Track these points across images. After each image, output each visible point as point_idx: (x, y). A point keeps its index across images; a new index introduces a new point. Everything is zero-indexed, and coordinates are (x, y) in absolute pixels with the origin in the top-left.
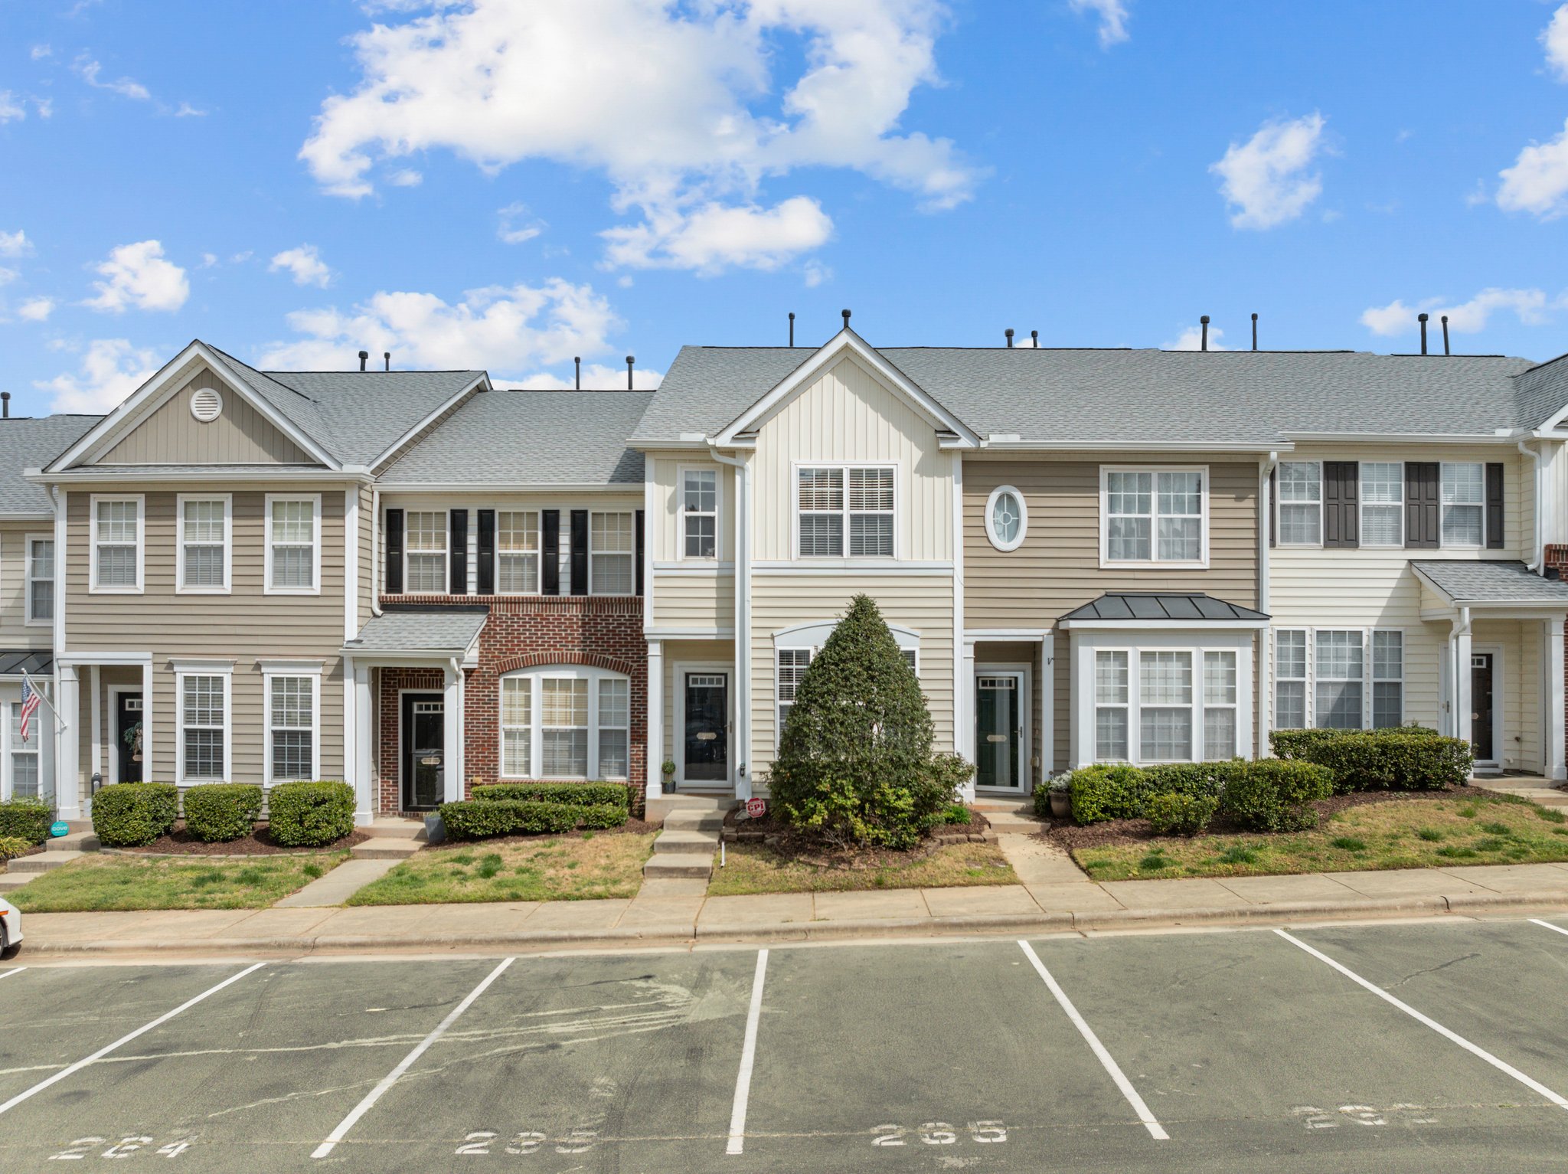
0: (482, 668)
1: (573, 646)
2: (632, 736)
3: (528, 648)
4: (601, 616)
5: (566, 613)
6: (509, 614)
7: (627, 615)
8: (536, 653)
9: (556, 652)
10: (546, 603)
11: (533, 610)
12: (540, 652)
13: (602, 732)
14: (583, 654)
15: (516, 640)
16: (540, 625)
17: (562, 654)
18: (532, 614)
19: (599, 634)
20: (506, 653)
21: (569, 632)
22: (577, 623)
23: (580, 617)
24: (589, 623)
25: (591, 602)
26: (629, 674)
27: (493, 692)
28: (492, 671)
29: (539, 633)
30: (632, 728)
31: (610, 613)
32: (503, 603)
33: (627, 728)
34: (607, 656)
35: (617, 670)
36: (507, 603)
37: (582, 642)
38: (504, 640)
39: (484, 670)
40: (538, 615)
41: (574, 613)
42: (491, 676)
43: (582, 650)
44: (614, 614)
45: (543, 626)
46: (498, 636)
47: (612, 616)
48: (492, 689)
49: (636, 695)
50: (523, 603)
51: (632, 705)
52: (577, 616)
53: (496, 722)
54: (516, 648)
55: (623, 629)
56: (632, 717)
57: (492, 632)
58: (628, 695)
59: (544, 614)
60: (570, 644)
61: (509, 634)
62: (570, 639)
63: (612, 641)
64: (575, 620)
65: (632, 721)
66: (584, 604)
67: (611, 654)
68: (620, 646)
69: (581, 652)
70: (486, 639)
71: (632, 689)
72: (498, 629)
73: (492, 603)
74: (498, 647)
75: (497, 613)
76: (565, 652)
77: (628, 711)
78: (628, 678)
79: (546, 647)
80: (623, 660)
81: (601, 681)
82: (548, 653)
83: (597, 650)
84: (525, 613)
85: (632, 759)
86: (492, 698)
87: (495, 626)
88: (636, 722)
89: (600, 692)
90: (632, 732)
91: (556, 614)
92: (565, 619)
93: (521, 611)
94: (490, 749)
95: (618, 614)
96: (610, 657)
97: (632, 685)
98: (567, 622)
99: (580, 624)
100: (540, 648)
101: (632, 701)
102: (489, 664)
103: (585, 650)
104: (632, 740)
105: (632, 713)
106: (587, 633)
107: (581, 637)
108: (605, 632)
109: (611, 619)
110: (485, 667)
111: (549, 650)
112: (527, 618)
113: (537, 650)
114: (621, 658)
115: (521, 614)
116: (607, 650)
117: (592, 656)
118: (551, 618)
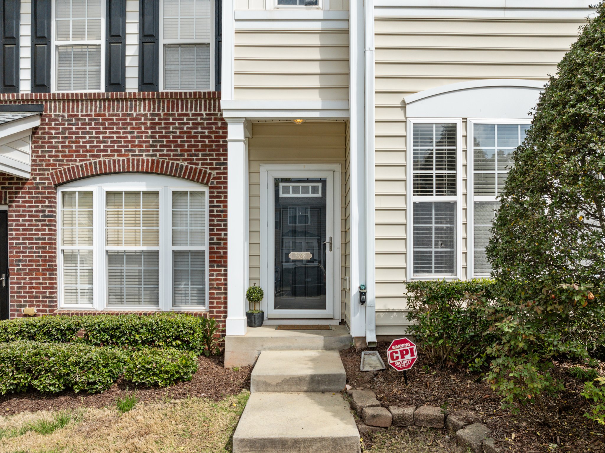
0: (35, 179)
1: (140, 151)
2: (211, 257)
3: (88, 154)
4: (173, 115)
5: (133, 112)
6: (66, 115)
7: (204, 113)
8: (97, 160)
9: (121, 158)
10: (109, 100)
11: (93, 109)
12: (102, 159)
13: (175, 253)
14: (153, 161)
15: (74, 145)
16: (101, 127)
17: (128, 160)
18: (93, 113)
19: (171, 136)
20: (62, 161)
21: (136, 134)
22: (145, 124)
23: (149, 116)
24: (160, 124)
25: (163, 98)
26: (207, 184)
27: (47, 207)
28: (47, 182)
29: (101, 136)
30: (211, 248)
31: (184, 112)
32: (59, 100)
33: (205, 248)
34: (180, 163)
35: (193, 180)
36: (64, 101)
37: (152, 146)
38: (60, 145)
39: (38, 181)
40: (99, 115)
41: (142, 112)
42: (45, 188)
43: (152, 156)
44: (189, 112)
45: (105, 128)
46: (53, 141)
47: (187, 115)
48: (47, 203)
49: (215, 209)
50: (82, 100)
51: (211, 220)
52: (146, 115)
53: (52, 243)
54: (74, 154)
55: (200, 130)
56: (211, 235)
57: (47, 136)
58: (207, 209)
59: (107, 114)
60: (137, 149)
61: (66, 138)
62: (137, 143)
63: (186, 144)
64: (143, 121)
65: (211, 239)
66: (154, 100)
67: (185, 160)
68: (195, 150)
69: (150, 159)
70: (40, 144)
71: (211, 202)
72: (53, 132)
73: (46, 101)
74: (53, 153)
75: (53, 113)
76: (131, 158)
77: (207, 228)
78: (206, 190)
79: (109, 153)
80: (199, 167)
81: (174, 193)
82: (112, 159)
83: (169, 155)
84: (84, 113)
85: (211, 284)
86: (47, 213)
87: (49, 129)
88: (215, 241)
89: (173, 207)
90: (210, 253)
91: (121, 113)
92: (131, 119)
93: (81, 110)
94: (45, 274)
95: (193, 112)
96: (185, 164)
97: (211, 197)
98: (134, 122)
99: (149, 125)
100: (102, 154)
101: (211, 216)
102: (44, 174)
103: (155, 155)
104: (210, 262)
105: (211, 230)
106: (157, 135)
107: (151, 140)
108: (178, 134)
109: (185, 118)
110: (38, 177)
111: (113, 156)
112: (87, 118)
113: (99, 156)
114: (198, 164)
115: (80, 114)
116: (181, 155)
117: (163, 162)
118: (114, 118)
